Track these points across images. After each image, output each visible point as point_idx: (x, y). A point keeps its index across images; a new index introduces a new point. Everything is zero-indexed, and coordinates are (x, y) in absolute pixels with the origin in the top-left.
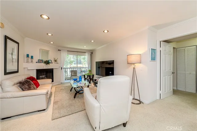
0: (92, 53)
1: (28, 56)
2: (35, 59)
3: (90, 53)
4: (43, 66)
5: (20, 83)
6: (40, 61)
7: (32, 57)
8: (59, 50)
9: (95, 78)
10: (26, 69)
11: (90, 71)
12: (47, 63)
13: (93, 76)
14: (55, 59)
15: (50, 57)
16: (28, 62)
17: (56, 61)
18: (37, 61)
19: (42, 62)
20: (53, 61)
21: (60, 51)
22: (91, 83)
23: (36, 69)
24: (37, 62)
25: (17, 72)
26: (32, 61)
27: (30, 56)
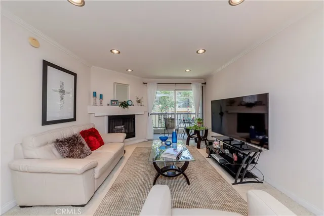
0: (205, 83)
1: (95, 94)
2: (107, 99)
3: (200, 84)
4: (118, 111)
5: (57, 141)
6: (114, 103)
7: (101, 96)
8: (144, 83)
9: (209, 138)
10: (93, 115)
11: (200, 121)
12: (125, 105)
13: (207, 131)
14: (138, 99)
15: (130, 96)
16: (95, 104)
17: (139, 102)
18: (110, 103)
19: (117, 105)
20: (135, 102)
21: (146, 85)
22: (201, 146)
23: (108, 116)
24: (108, 105)
26: (101, 103)
27: (98, 96)
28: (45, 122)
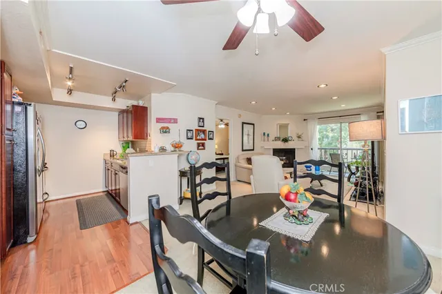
1: (264, 134)
2: (272, 137)
4: (280, 145)
6: (277, 139)
7: (268, 135)
12: (285, 140)
14: (298, 134)
16: (264, 141)
17: (299, 137)
18: (274, 139)
19: (279, 140)
20: (295, 137)
21: (306, 121)
23: (273, 149)
24: (273, 141)
25: (253, 150)
26: (268, 140)
27: (266, 134)
28: (243, 150)
